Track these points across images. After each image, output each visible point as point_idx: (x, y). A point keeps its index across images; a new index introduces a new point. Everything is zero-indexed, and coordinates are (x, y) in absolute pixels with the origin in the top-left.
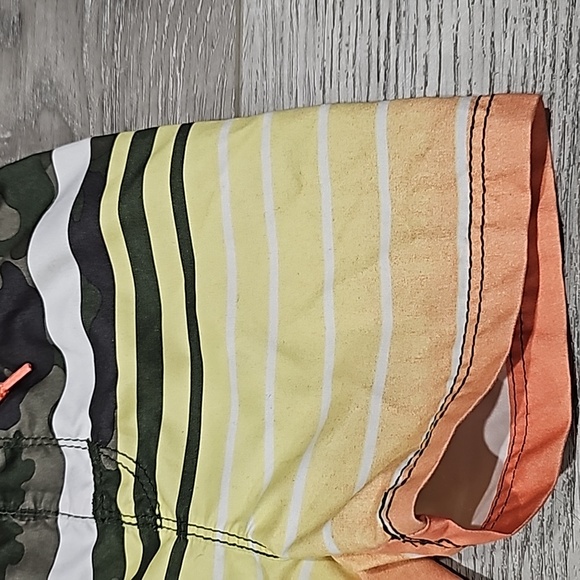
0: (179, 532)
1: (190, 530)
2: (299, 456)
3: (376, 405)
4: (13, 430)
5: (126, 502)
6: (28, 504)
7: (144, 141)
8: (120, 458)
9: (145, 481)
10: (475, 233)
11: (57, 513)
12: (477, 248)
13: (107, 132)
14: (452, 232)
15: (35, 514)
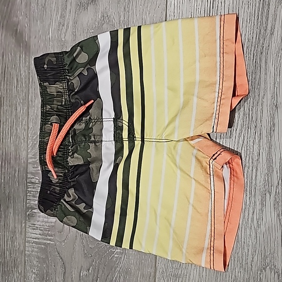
0: (141, 141)
1: (145, 140)
2: (176, 115)
3: (195, 99)
4: (88, 117)
5: (125, 134)
6: (93, 139)
7: (127, 31)
8: (124, 122)
9: (131, 128)
10: (222, 55)
11: (102, 141)
12: (222, 59)
13: (116, 29)
14: (215, 55)
15: (95, 142)
